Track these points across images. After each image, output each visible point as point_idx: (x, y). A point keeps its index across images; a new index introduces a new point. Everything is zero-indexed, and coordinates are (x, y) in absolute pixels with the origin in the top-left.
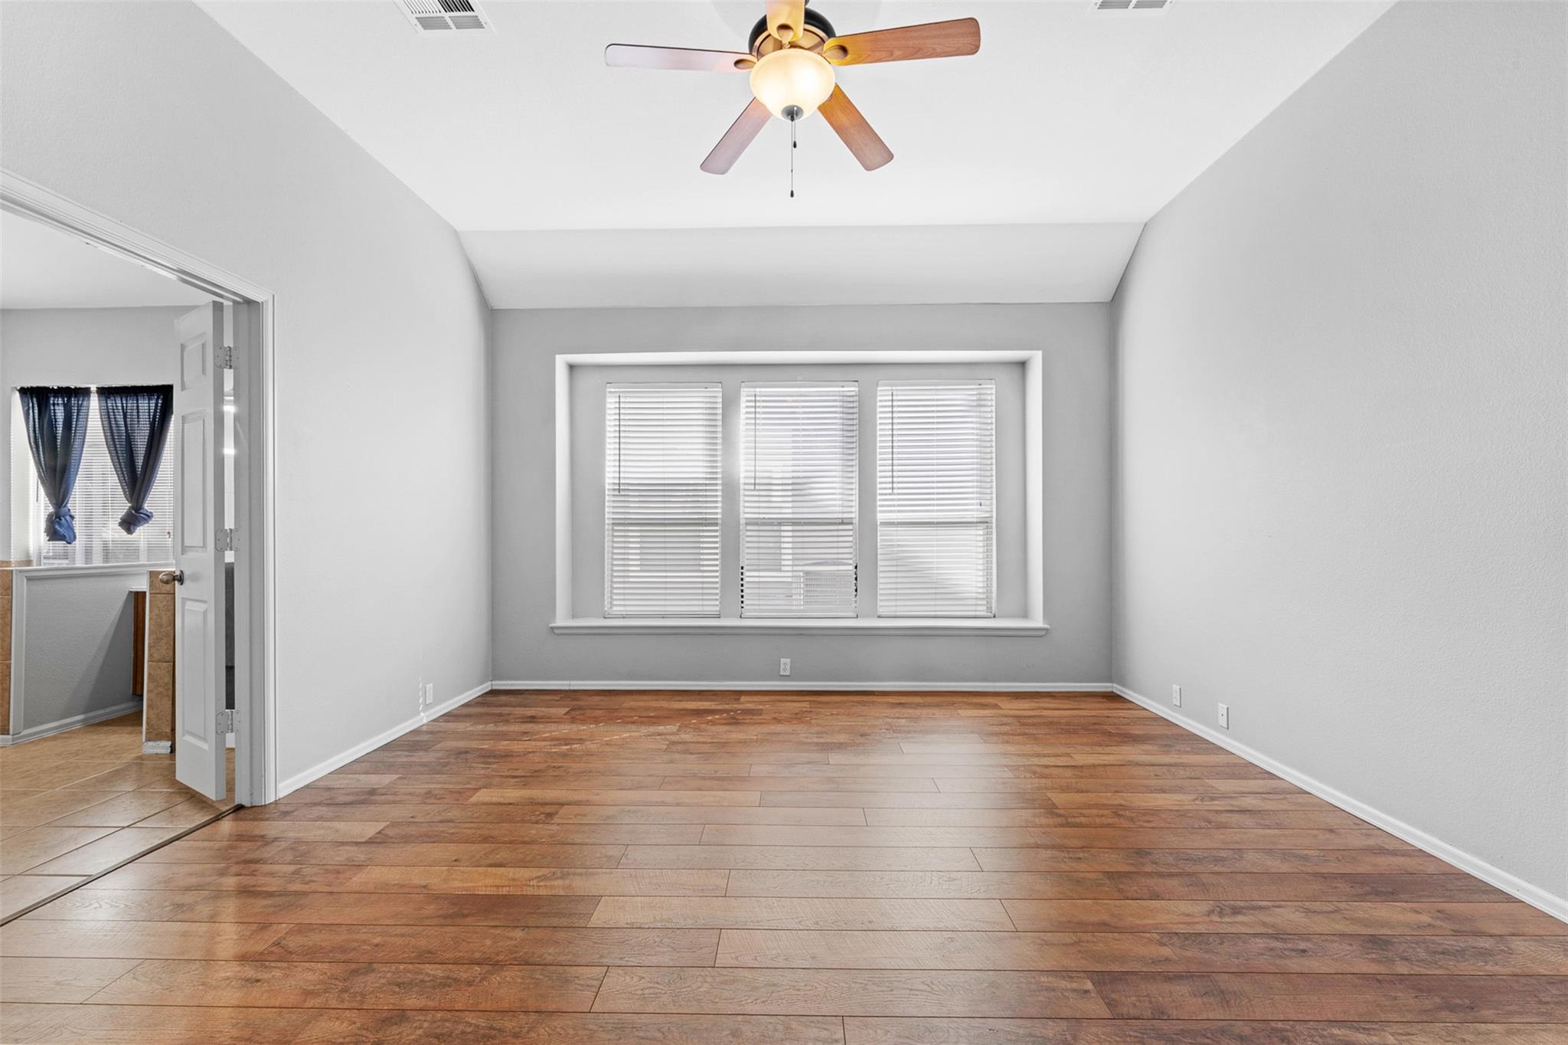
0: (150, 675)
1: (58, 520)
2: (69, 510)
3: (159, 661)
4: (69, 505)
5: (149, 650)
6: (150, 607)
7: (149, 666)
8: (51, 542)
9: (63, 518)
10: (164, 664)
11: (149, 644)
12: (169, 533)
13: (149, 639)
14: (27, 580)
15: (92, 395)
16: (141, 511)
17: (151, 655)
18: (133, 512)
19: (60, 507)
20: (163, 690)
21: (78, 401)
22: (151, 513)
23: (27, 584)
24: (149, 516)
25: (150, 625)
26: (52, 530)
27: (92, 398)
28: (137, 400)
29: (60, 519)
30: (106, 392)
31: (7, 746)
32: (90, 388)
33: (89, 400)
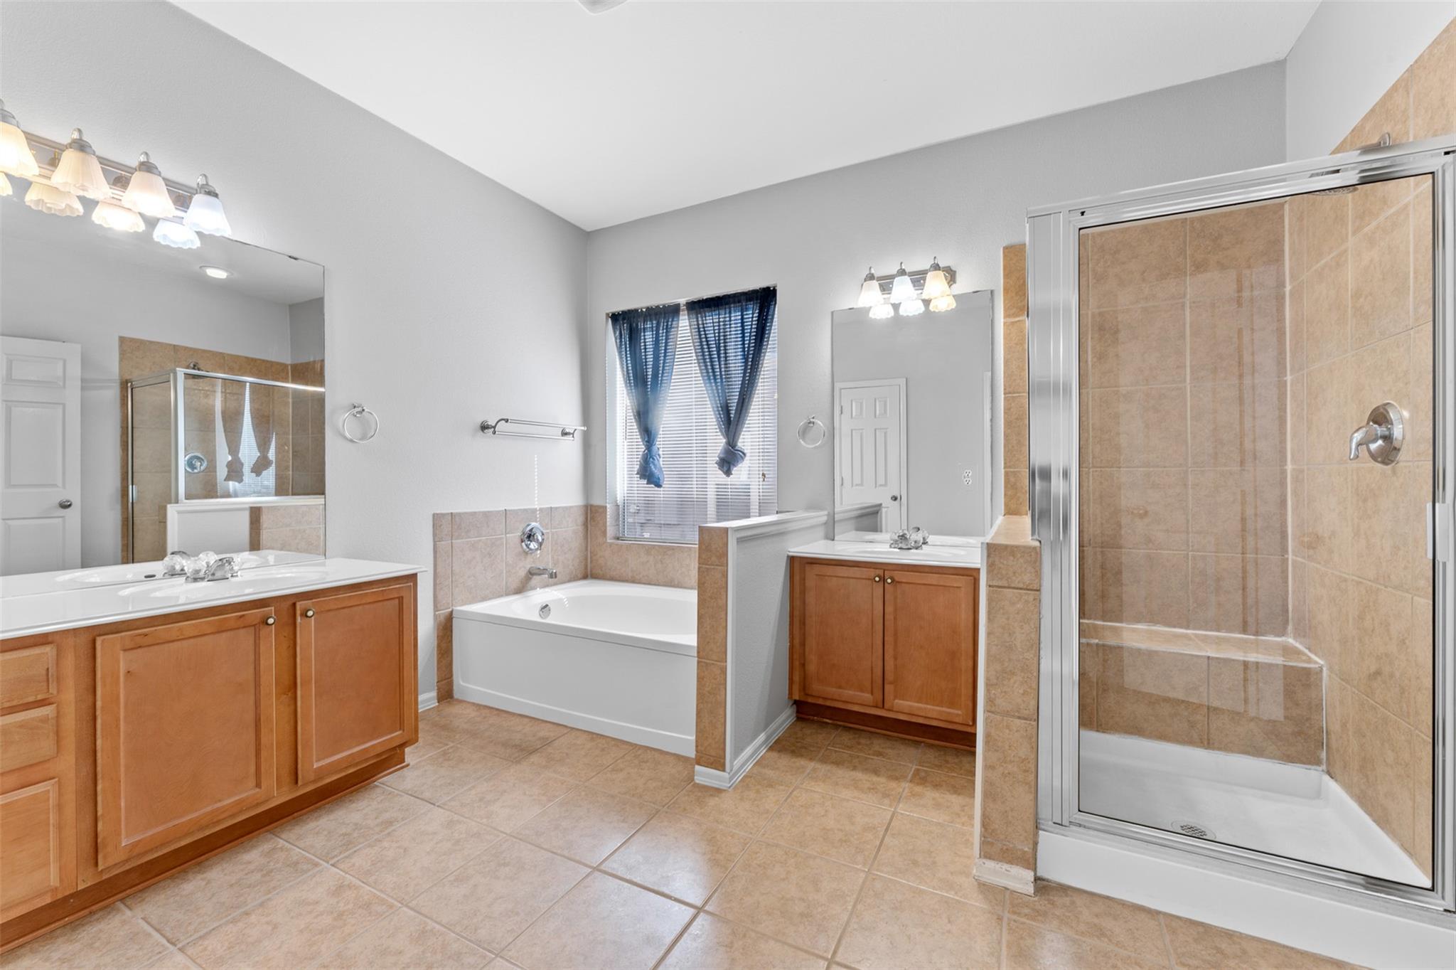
0: (988, 736)
3: (1007, 714)
5: (988, 690)
6: (989, 613)
7: (986, 719)
10: (1018, 722)
11: (987, 679)
12: (763, 475)
14: (737, 542)
15: (681, 313)
16: (737, 448)
17: (990, 701)
18: (731, 448)
19: (649, 447)
20: (1015, 769)
21: (667, 322)
25: (988, 645)
27: (681, 318)
30: (700, 306)
31: (725, 790)
32: (679, 304)
33: (678, 320)
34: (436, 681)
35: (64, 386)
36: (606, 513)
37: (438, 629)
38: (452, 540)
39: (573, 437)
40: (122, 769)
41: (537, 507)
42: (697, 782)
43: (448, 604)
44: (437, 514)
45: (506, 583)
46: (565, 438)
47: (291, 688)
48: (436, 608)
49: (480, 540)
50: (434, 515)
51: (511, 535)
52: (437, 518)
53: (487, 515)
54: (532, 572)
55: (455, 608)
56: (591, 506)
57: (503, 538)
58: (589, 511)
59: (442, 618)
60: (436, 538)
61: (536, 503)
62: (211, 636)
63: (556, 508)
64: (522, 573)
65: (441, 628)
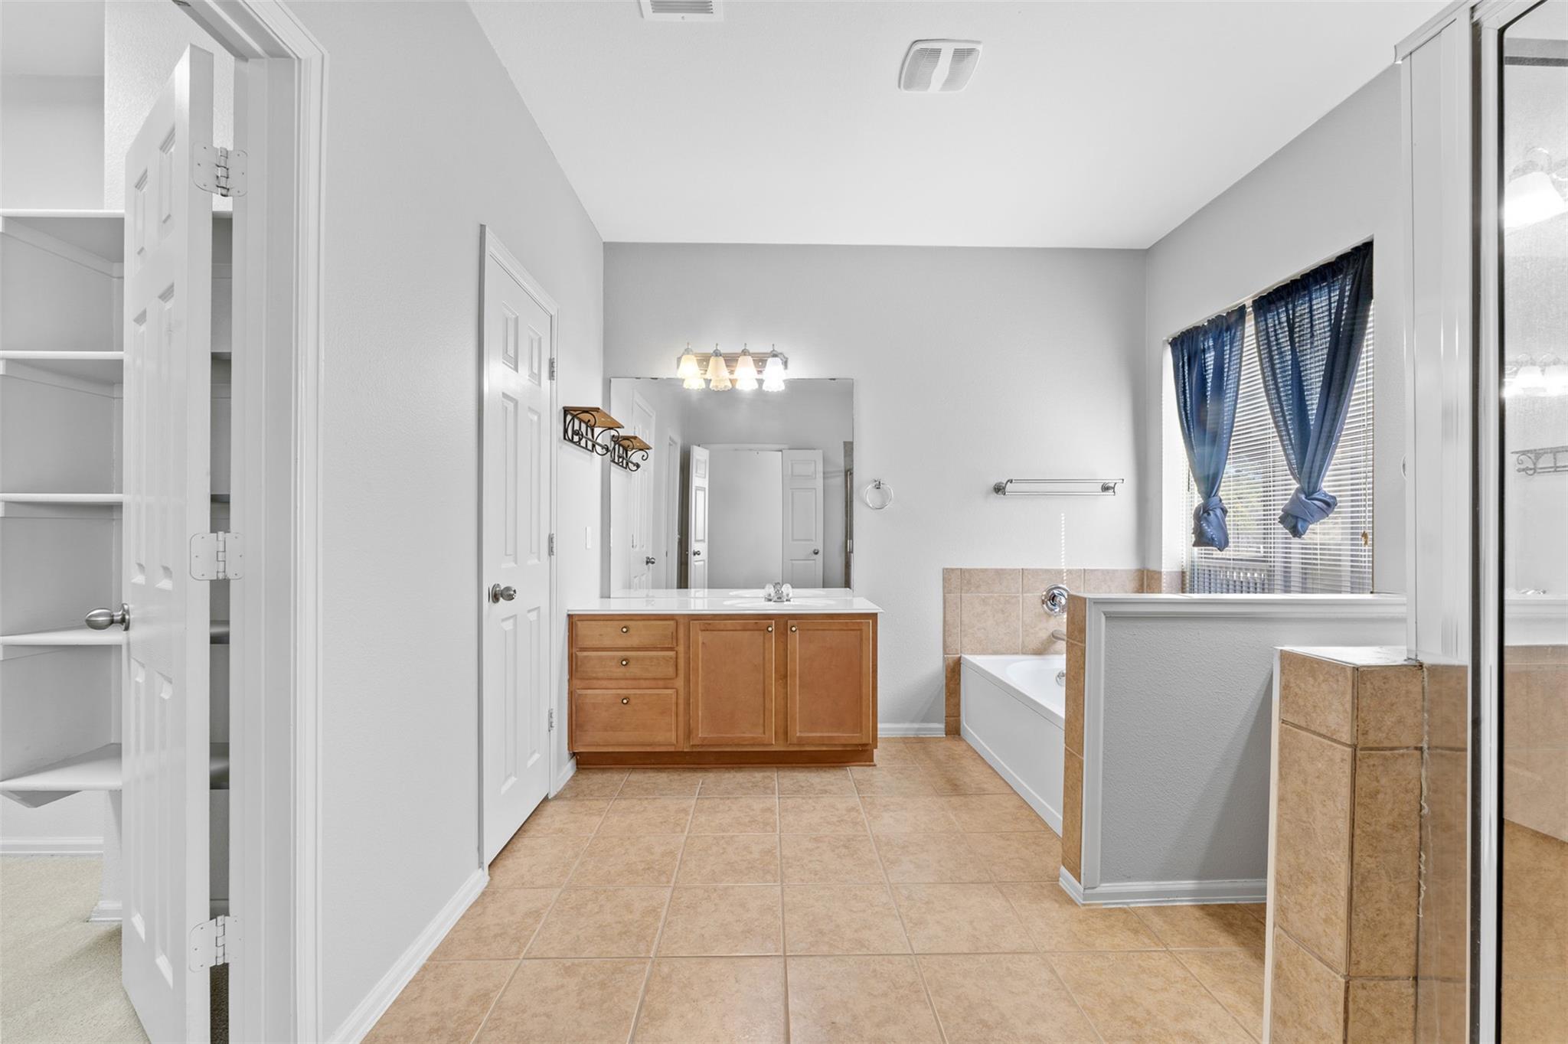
0: (1278, 966)
1: (1205, 515)
2: (1221, 500)
3: (1303, 942)
4: (1220, 493)
5: (1278, 892)
6: (1281, 764)
7: (1277, 939)
8: (1196, 549)
9: (1211, 512)
12: (1365, 535)
13: (1278, 860)
14: (1106, 617)
15: (1247, 316)
16: (1316, 496)
17: (1281, 910)
18: (1303, 497)
19: (1209, 497)
21: (1231, 333)
22: (1334, 498)
23: (1106, 626)
24: (1329, 505)
25: (1279, 818)
26: (1199, 531)
27: (1247, 322)
28: (1311, 300)
29: (1209, 514)
30: (1265, 304)
31: (1076, 904)
32: (1244, 305)
33: (1244, 329)
34: (944, 715)
35: (815, 478)
36: (1161, 581)
37: (947, 670)
38: (961, 592)
39: (1114, 492)
40: (700, 695)
41: (1064, 567)
42: (1060, 884)
43: (957, 650)
44: (947, 569)
45: (1023, 642)
46: (1104, 493)
47: (783, 676)
48: (945, 652)
49: (992, 596)
50: (944, 569)
51: (1030, 595)
52: (947, 573)
53: (1000, 573)
54: (1056, 635)
55: (963, 655)
56: (1148, 571)
57: (1019, 596)
58: (1145, 578)
59: (950, 661)
60: (947, 590)
61: (1063, 564)
62: (740, 632)
63: (1092, 571)
64: (1044, 635)
65: (949, 670)
